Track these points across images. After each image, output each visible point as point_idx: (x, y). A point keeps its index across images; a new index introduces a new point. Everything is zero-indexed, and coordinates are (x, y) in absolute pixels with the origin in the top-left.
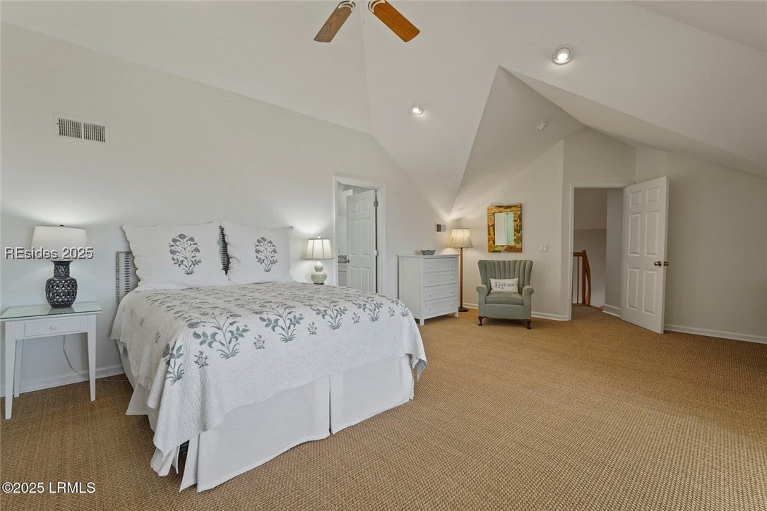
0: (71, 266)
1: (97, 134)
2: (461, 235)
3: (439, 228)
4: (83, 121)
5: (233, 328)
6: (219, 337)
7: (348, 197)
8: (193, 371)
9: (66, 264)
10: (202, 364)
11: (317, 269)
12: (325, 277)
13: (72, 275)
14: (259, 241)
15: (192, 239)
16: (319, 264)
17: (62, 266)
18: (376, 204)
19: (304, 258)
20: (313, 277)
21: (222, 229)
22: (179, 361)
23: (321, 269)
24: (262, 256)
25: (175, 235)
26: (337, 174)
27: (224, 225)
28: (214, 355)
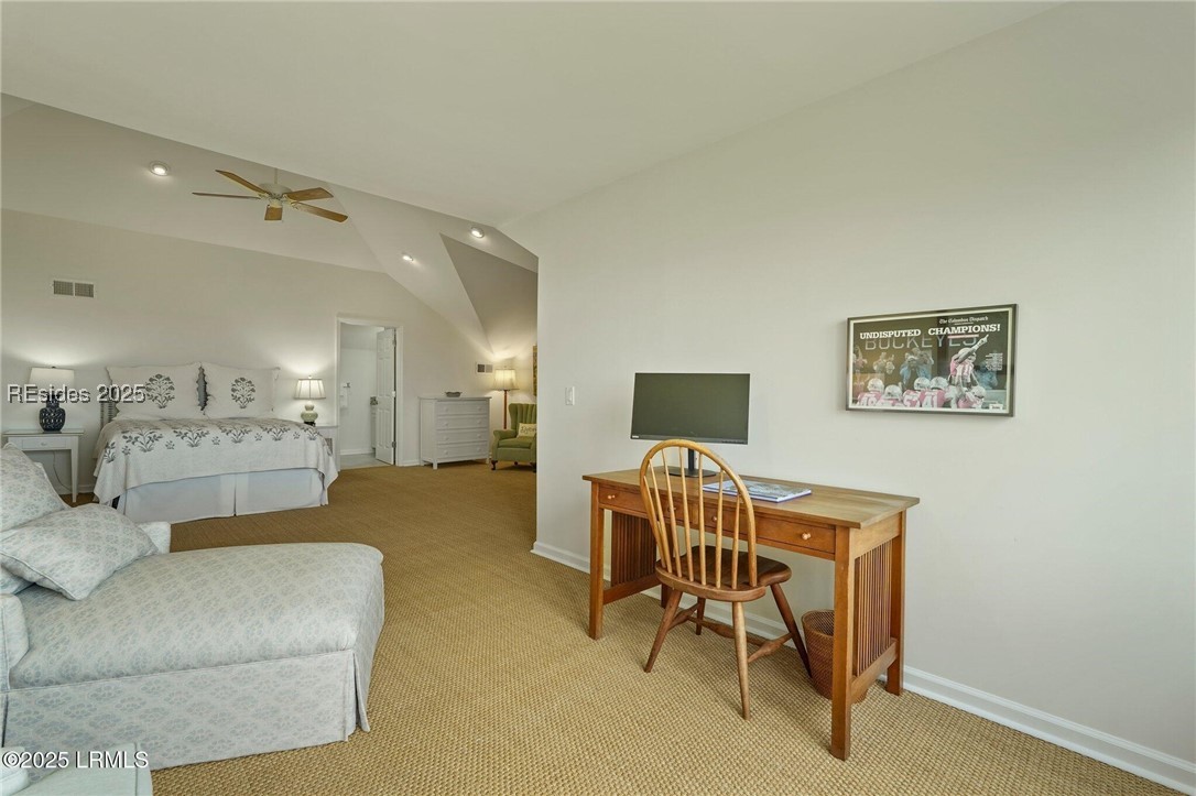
1: (86, 291)
2: (504, 377)
3: (481, 368)
4: (74, 281)
5: (152, 435)
6: (140, 439)
7: (378, 334)
8: (121, 457)
10: (126, 452)
11: (307, 408)
12: (316, 416)
14: (237, 381)
15: (168, 379)
16: (310, 403)
18: (395, 342)
19: (297, 398)
20: (302, 416)
21: (201, 370)
22: (112, 451)
23: (312, 408)
24: (238, 394)
25: (153, 375)
26: (340, 315)
27: (205, 366)
28: (135, 449)
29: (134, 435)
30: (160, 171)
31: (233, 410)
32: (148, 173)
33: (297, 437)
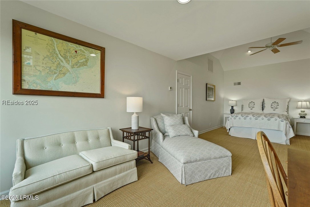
0: (234, 107)
1: (239, 84)
4: (237, 82)
9: (233, 107)
11: (302, 112)
12: (306, 115)
13: (234, 109)
17: (232, 107)
21: (264, 100)
23: (304, 112)
25: (250, 102)
27: (265, 99)
28: (233, 118)
29: (243, 115)
30: (249, 52)
31: (271, 111)
32: (247, 53)
33: (276, 120)
